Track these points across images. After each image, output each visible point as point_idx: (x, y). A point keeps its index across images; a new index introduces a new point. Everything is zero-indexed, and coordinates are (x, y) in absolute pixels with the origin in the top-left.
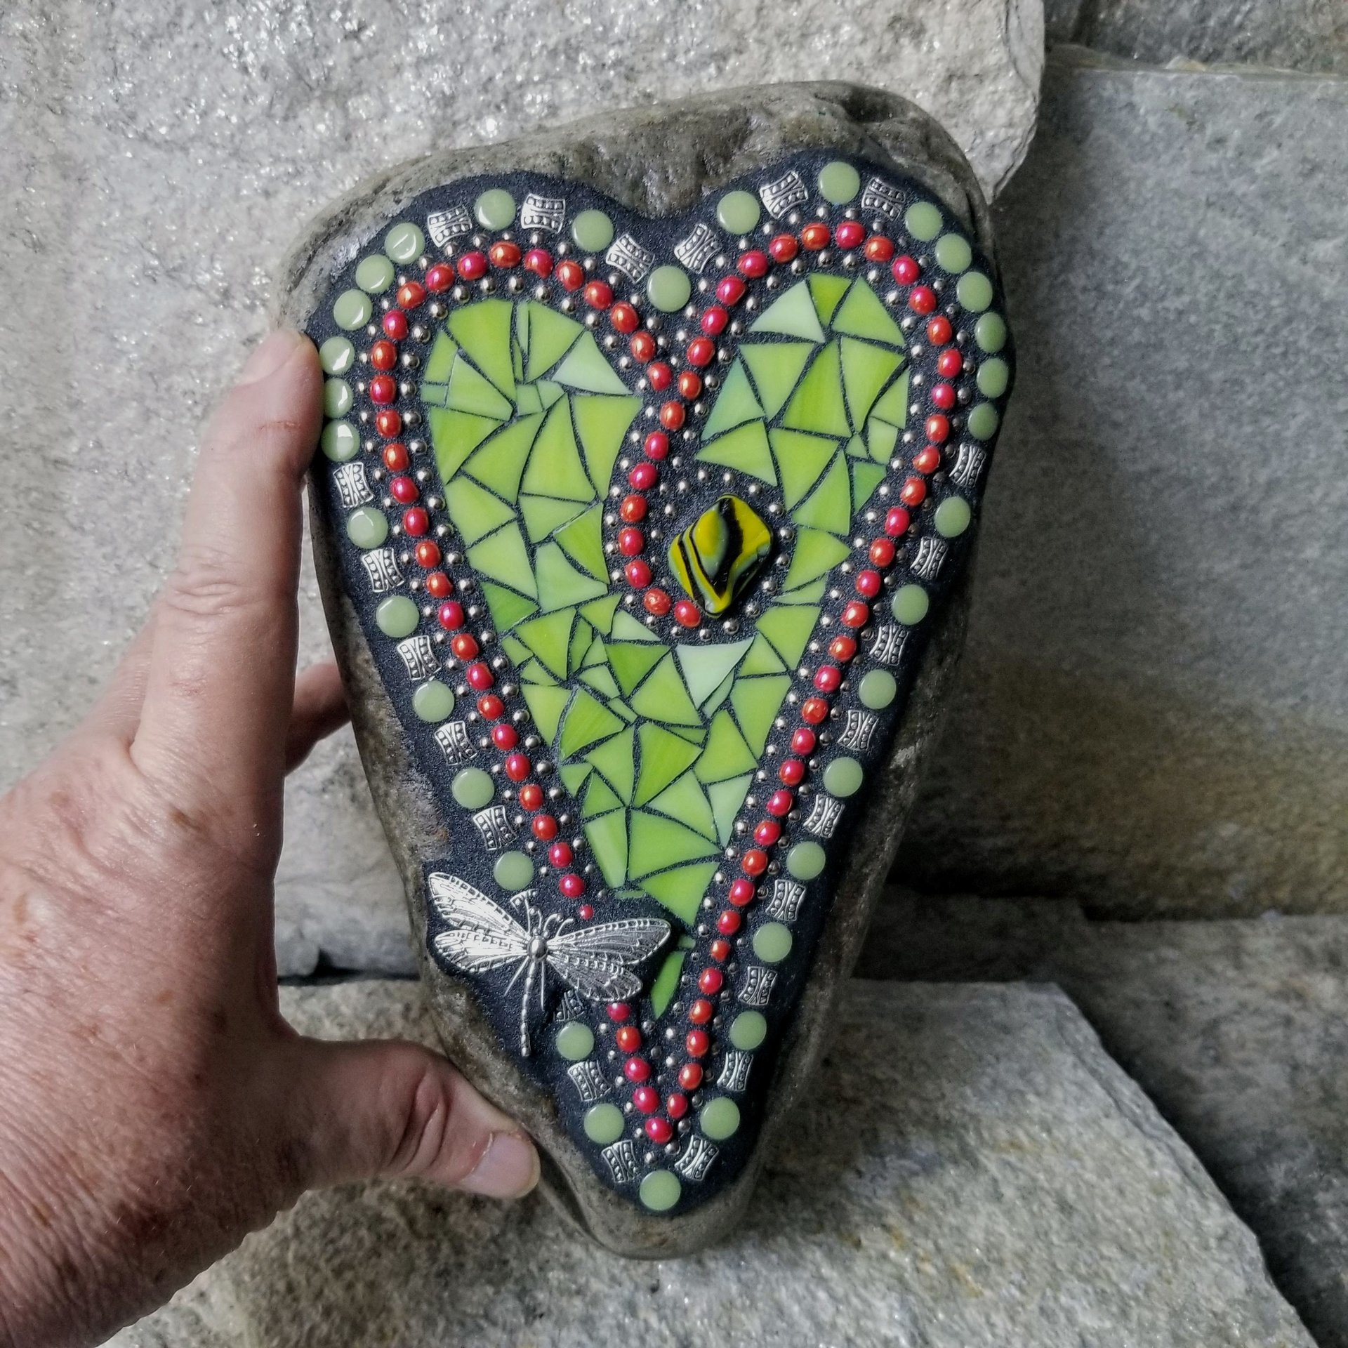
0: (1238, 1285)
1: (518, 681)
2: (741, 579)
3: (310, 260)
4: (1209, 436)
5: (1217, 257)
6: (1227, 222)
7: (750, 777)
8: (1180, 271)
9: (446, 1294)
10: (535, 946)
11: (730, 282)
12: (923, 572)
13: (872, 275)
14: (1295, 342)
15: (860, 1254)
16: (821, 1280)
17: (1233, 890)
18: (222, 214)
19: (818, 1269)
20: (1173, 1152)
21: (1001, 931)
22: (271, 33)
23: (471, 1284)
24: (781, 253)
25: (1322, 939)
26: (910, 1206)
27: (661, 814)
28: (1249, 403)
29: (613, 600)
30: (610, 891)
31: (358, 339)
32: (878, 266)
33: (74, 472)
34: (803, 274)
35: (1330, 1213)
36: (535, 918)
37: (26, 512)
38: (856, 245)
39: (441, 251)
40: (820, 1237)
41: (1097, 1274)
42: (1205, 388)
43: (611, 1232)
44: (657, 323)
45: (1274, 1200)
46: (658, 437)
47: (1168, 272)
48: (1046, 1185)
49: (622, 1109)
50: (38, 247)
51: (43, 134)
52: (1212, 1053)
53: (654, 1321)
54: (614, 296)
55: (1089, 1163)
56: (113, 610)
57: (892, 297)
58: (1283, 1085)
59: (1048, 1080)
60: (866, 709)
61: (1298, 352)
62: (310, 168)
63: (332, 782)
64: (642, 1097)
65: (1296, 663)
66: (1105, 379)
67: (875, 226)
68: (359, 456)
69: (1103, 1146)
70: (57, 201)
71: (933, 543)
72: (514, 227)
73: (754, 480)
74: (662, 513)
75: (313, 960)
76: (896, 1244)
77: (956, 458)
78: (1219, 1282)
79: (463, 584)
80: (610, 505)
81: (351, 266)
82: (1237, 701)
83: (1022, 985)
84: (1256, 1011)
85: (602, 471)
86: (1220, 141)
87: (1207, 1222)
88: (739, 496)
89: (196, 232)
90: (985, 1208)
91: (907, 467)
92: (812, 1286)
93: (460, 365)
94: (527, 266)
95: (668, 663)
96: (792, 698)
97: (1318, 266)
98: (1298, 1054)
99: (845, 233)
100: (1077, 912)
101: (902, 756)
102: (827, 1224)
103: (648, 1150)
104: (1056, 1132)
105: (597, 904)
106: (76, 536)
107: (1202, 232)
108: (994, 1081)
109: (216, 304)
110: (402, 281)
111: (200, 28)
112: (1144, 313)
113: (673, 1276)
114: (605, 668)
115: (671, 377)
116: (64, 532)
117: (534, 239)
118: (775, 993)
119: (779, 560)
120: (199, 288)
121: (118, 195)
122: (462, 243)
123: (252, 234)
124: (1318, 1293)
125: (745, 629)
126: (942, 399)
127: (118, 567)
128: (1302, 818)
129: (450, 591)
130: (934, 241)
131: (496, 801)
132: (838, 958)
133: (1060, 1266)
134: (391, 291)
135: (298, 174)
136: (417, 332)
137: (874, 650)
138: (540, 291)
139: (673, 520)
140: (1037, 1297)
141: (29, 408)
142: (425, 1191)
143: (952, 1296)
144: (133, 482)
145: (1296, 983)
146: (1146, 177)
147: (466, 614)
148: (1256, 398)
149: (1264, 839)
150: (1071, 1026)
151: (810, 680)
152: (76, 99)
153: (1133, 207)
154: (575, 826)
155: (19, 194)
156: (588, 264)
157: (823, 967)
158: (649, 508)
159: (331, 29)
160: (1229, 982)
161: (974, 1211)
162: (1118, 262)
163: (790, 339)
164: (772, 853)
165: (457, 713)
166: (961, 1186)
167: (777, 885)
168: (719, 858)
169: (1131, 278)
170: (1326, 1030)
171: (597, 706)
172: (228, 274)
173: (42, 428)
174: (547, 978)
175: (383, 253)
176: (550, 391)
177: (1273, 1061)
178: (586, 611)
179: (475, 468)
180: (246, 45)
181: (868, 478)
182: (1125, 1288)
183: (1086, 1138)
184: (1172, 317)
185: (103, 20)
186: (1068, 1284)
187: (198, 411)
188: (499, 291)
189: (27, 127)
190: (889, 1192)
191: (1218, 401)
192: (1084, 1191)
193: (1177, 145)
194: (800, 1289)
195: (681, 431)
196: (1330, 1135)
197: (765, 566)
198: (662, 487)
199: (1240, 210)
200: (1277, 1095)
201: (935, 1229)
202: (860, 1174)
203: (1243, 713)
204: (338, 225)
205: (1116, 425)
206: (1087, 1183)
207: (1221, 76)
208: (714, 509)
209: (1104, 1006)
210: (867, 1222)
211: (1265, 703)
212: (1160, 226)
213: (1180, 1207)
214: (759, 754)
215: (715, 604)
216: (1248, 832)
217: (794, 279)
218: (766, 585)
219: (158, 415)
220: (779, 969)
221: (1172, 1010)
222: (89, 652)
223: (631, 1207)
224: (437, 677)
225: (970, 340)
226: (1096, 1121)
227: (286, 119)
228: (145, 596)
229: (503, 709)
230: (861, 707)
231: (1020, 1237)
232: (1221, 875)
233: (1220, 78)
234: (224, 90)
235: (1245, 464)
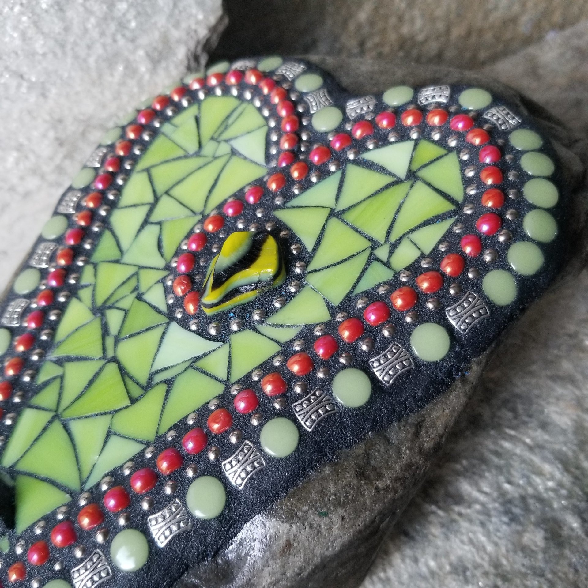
1: (73, 297)
24: (409, 125)
27: (71, 439)
57: (470, 173)
60: (259, 448)
71: (401, 352)
73: (298, 241)
91: (410, 282)
96: (213, 405)
114: (123, 314)
125: (222, 336)
130: (526, 152)
154: (19, 409)
171: (98, 335)
179: (155, 170)
181: (377, 276)
214: (162, 432)
217: (409, 141)
230: (257, 443)
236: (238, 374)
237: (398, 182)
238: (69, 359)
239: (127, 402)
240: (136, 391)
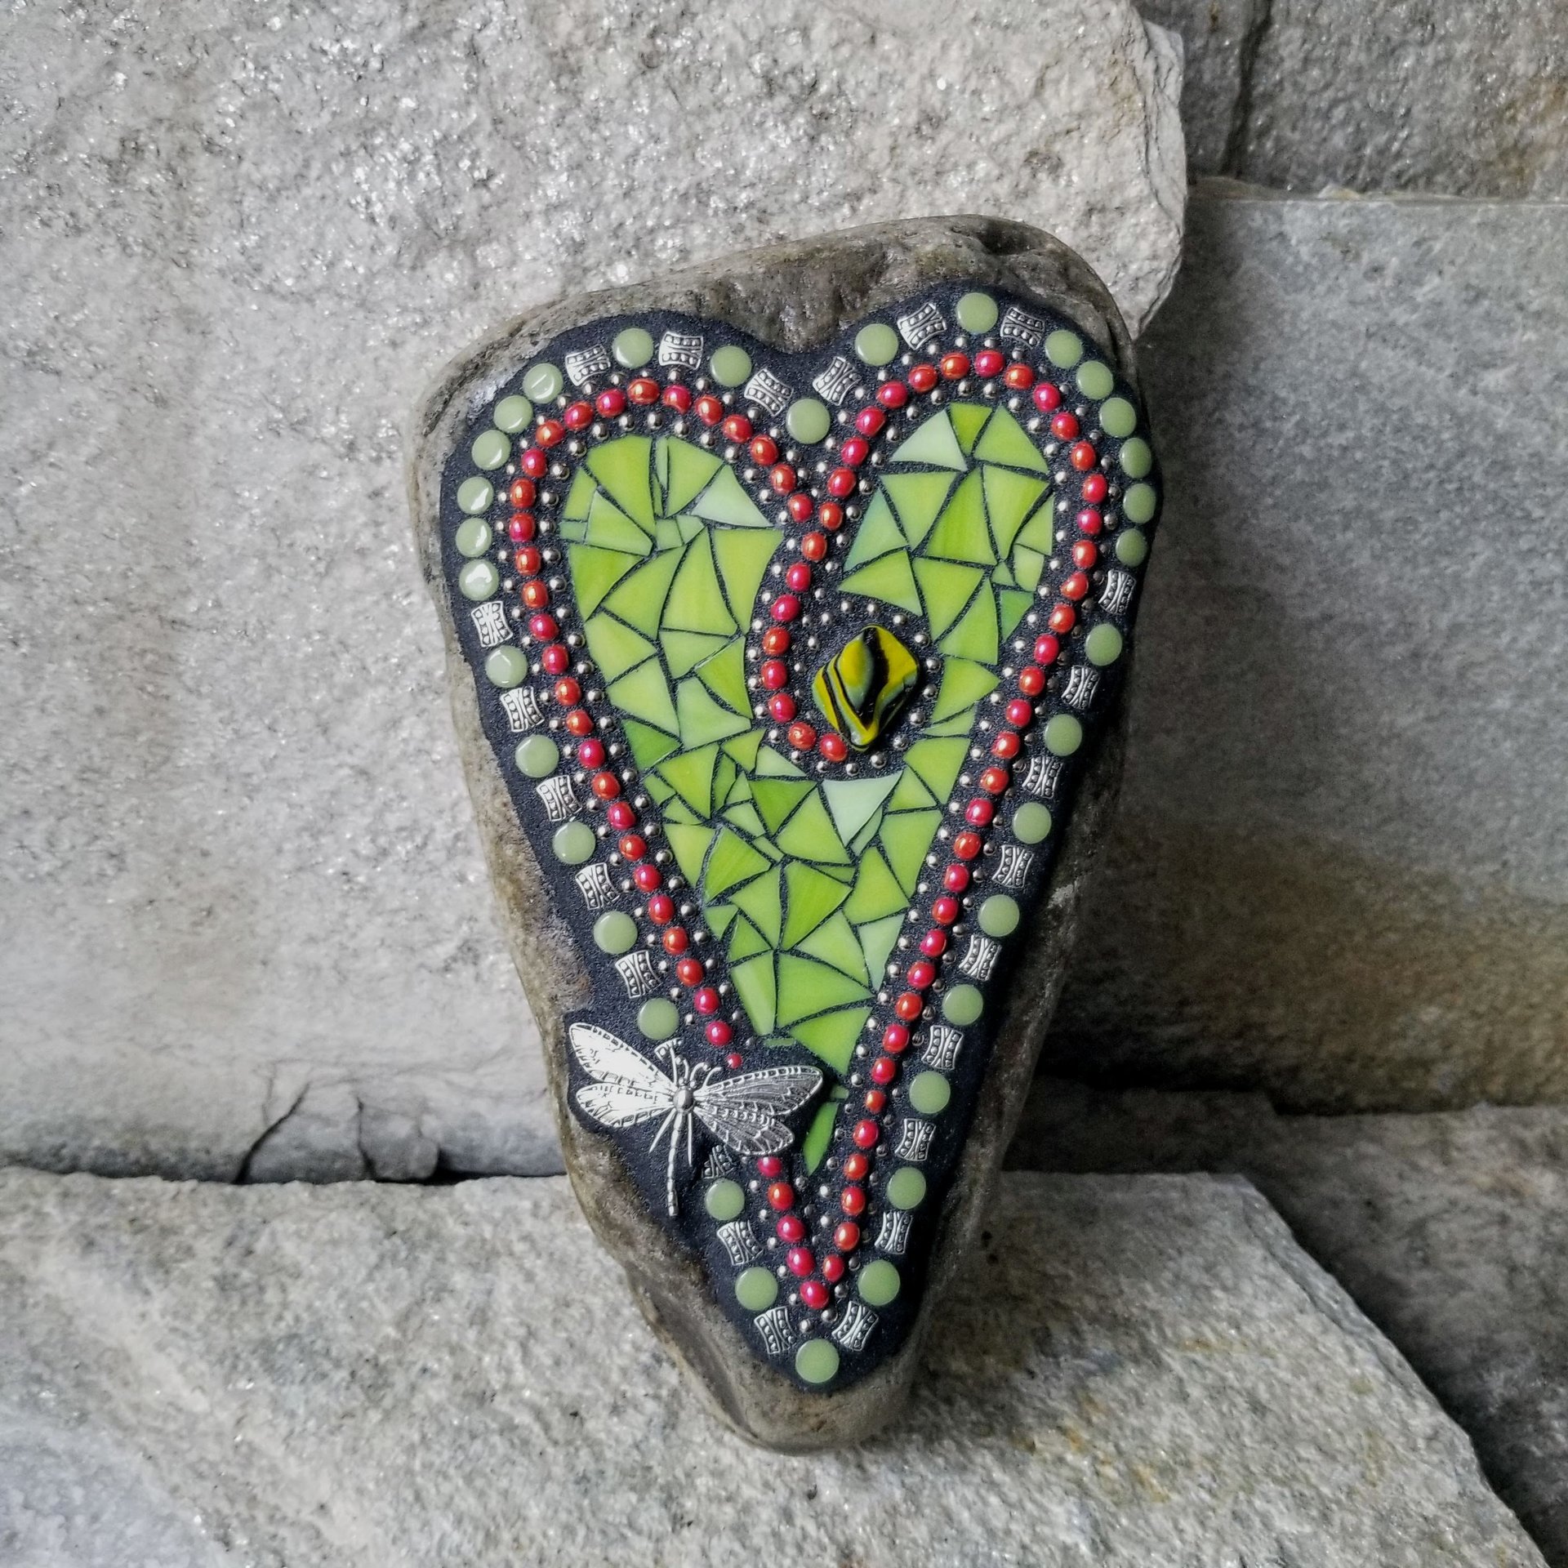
0: (1451, 1487)
1: (661, 821)
2: (888, 710)
3: (446, 403)
4: (1382, 580)
5: (1381, 389)
6: (1389, 353)
7: (900, 919)
8: (1342, 405)
9: (586, 1502)
10: (681, 1098)
11: (870, 413)
12: (1074, 701)
13: (1013, 403)
14: (1470, 478)
15: (1034, 1457)
16: (993, 1485)
17: (1439, 1081)
18: (348, 365)
19: (989, 1473)
20: (1375, 1349)
21: (1181, 1126)
22: (399, 183)
23: (613, 1491)
24: (921, 384)
25: (1538, 1131)
26: (1088, 1407)
27: (810, 957)
28: (1425, 543)
29: (757, 736)
30: (758, 1039)
31: (498, 479)
32: (1019, 393)
33: (191, 633)
34: (943, 403)
35: (1556, 1424)
36: (681, 1068)
37: (139, 676)
38: (997, 372)
39: (581, 388)
40: (990, 1440)
41: (1294, 1477)
42: (1376, 528)
43: (764, 1414)
44: (797, 456)
45: (1492, 1410)
46: (799, 569)
47: (1330, 407)
48: (1236, 1384)
49: (775, 1273)
50: (161, 401)
51: (168, 288)
52: (1420, 1254)
53: (811, 1528)
54: (753, 430)
55: (1283, 1361)
56: (229, 779)
57: (1033, 424)
58: (1499, 1287)
59: (1236, 1276)
60: (1021, 845)
61: (1474, 488)
62: (438, 318)
63: (455, 959)
64: (797, 1259)
65: (1494, 825)
66: (1268, 521)
67: (1015, 355)
68: (498, 594)
69: (1298, 1344)
70: (180, 354)
71: (1085, 671)
72: (652, 364)
73: (898, 610)
74: (805, 646)
75: (433, 1161)
76: (1073, 1447)
77: (1105, 584)
78: (1428, 1484)
79: (603, 722)
80: (753, 639)
81: (489, 408)
82: (1430, 869)
83: (1205, 1175)
84: (1468, 1210)
85: (743, 604)
86: (1377, 270)
87: (1415, 1423)
88: (884, 626)
89: (321, 384)
90: (1170, 1409)
91: (1055, 593)
92: (983, 1492)
93: (599, 503)
94: (665, 402)
95: (815, 798)
96: (943, 834)
97: (1487, 395)
98: (1515, 1254)
99: (984, 362)
100: (1266, 1106)
101: (1061, 895)
102: (998, 1427)
103: (804, 1317)
104: (1245, 1329)
105: (747, 1052)
106: (193, 699)
107: (1364, 365)
108: (1177, 1276)
109: (341, 457)
110: (541, 420)
111: (327, 180)
112: (1306, 450)
113: (831, 1482)
114: (749, 806)
115: (812, 508)
116: (180, 695)
117: (673, 376)
118: (935, 1148)
119: (927, 691)
120: (324, 441)
121: (242, 347)
122: (600, 381)
123: (378, 385)
124: (1544, 1511)
125: (893, 763)
126: (1088, 526)
127: (236, 732)
128: (1512, 999)
129: (591, 729)
130: (1076, 368)
131: (639, 945)
132: (1000, 1113)
133: (1253, 1468)
134: (531, 430)
135: (426, 323)
136: (556, 470)
137: (1026, 783)
138: (679, 427)
139: (817, 653)
140: (1229, 1500)
141: (147, 566)
142: (560, 1394)
143: (1136, 1499)
144: (253, 642)
145: (1512, 1179)
146: (1302, 309)
147: (607, 752)
148: (1431, 538)
149: (1470, 1024)
150: (1259, 1218)
151: (962, 814)
152: (201, 252)
153: (1289, 340)
154: (721, 971)
155: (141, 348)
156: (727, 399)
157: (985, 1122)
158: (792, 640)
159: (459, 178)
160: (1437, 1178)
161: (1158, 1412)
162: (1276, 398)
163: (932, 468)
164: (927, 997)
165: (598, 854)
166: (1143, 1386)
167: (933, 1031)
168: (872, 1002)
169: (1292, 413)
170: (1546, 1228)
171: (743, 845)
172: (354, 427)
173: (160, 587)
174: (695, 1132)
175: (522, 393)
176: (690, 526)
177: (1488, 1262)
178: (730, 748)
179: (613, 604)
180: (374, 196)
181: (1015, 606)
182: (1326, 1490)
183: (1278, 1334)
184: (1336, 453)
185: (230, 173)
186: (1264, 1487)
187: (321, 567)
188: (637, 427)
189: (151, 281)
190: (1064, 1393)
191: (1391, 542)
192: (1278, 1390)
193: (1332, 275)
194: (970, 1495)
195: (823, 562)
196: (1554, 1342)
197: (911, 697)
198: (805, 620)
199: (1403, 341)
200: (1493, 1298)
201: (1115, 1431)
202: (1032, 1374)
203: (1438, 882)
204: (474, 369)
205: (1281, 569)
206: (1280, 1381)
207: (1374, 203)
208: (859, 638)
209: (1299, 1205)
210: (1041, 1424)
211: (1462, 870)
212: (1319, 359)
213: (1384, 1406)
214: (911, 892)
215: (862, 736)
216: (1451, 1016)
217: (935, 409)
218: (914, 717)
219: (279, 572)
220: (936, 1121)
221: (1374, 1210)
222: (202, 822)
223: (787, 1383)
224: (578, 817)
225: (1115, 466)
226: (1289, 1317)
227: (413, 268)
228: (262, 762)
229: (646, 849)
230: (1015, 842)
231: (1209, 1438)
232: (1425, 1065)
233: (1373, 205)
234: (351, 240)
235: (1423, 608)
236: (943, 791)
237: (961, 478)
238: (732, 890)
239: (847, 890)
240: (847, 874)
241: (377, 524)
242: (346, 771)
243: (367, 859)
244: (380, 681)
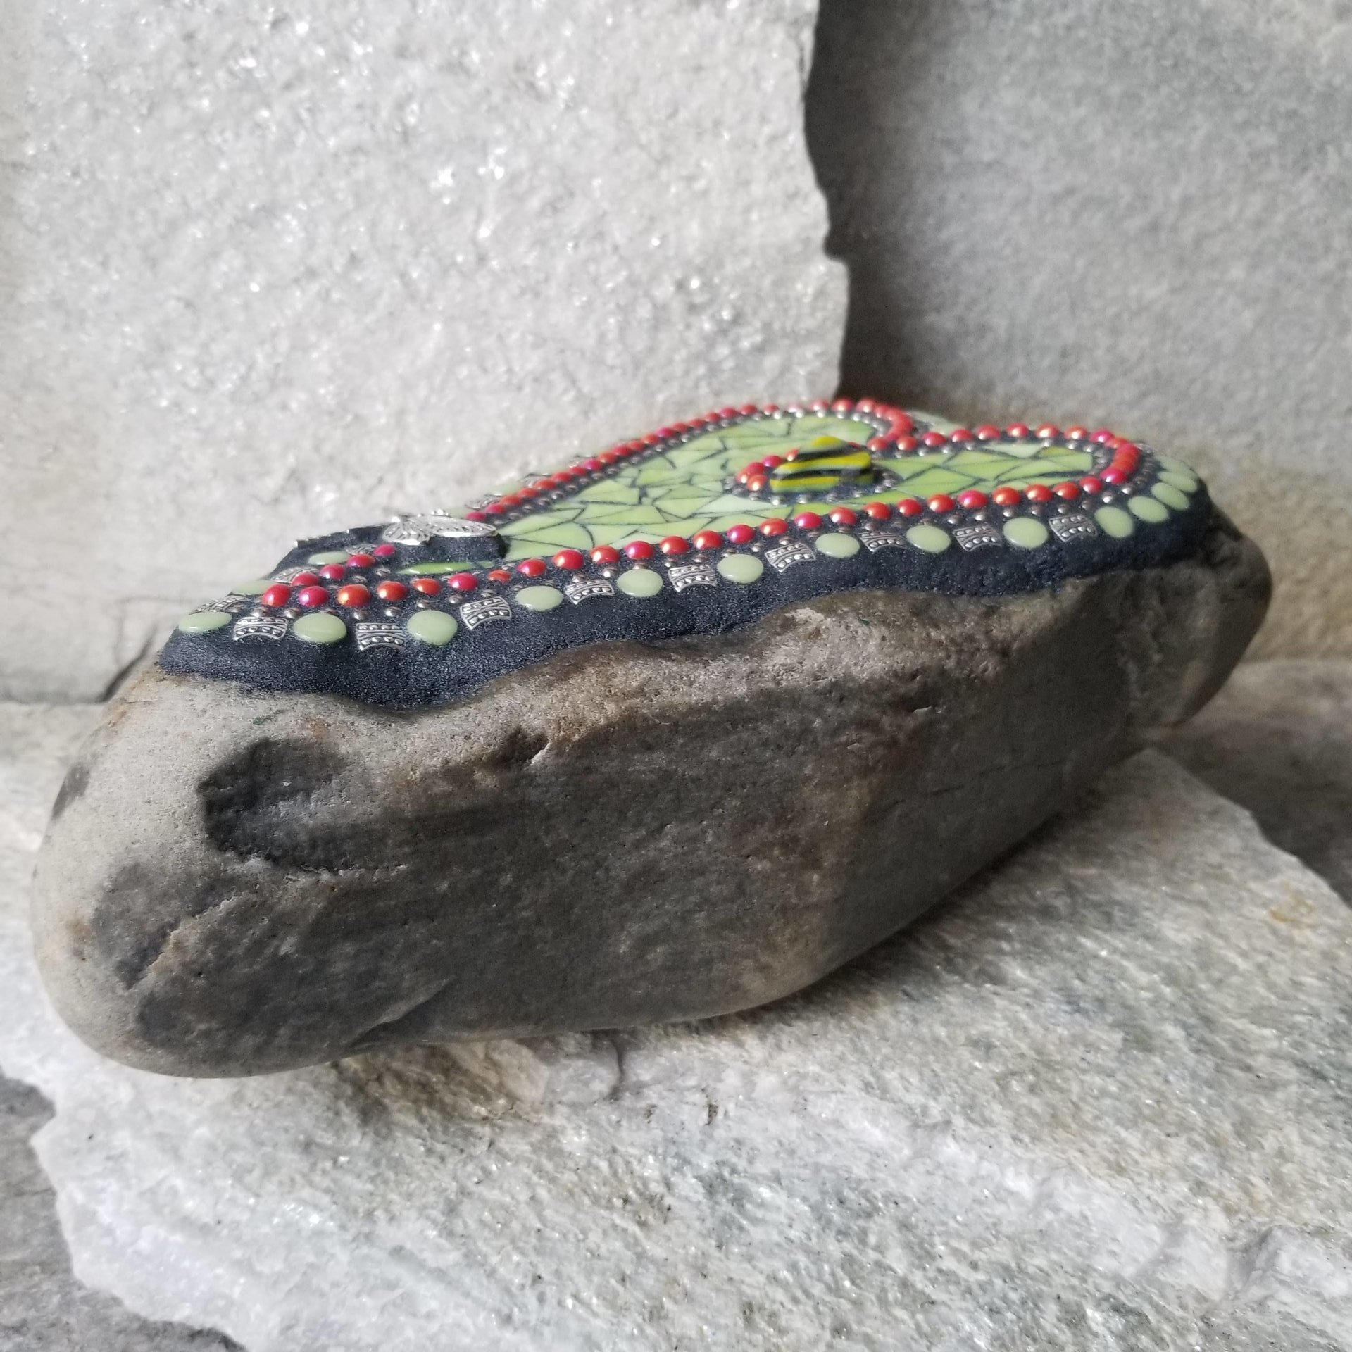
4: (1116, 154)
14: (1183, 53)
28: (1150, 117)
33: (29, 174)
42: (1105, 103)
56: (68, 314)
61: (1188, 63)
82: (1191, 442)
106: (32, 238)
112: (1035, 30)
116: (21, 234)
144: (85, 182)
148: (1155, 112)
184: (1061, 32)
187: (144, 109)
211: (1219, 443)
222: (46, 358)
228: (97, 298)
235: (1155, 181)
241: (192, 65)
242: (172, 303)
243: (197, 391)
244: (199, 215)
